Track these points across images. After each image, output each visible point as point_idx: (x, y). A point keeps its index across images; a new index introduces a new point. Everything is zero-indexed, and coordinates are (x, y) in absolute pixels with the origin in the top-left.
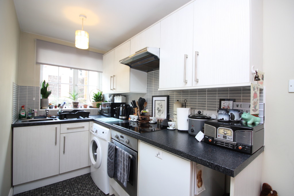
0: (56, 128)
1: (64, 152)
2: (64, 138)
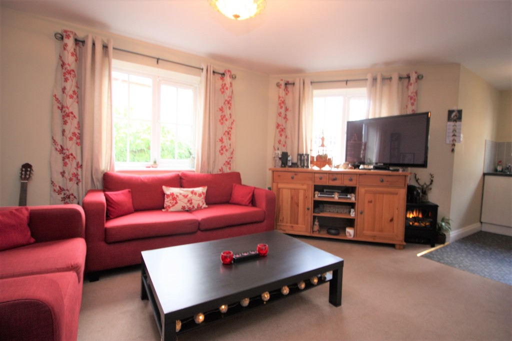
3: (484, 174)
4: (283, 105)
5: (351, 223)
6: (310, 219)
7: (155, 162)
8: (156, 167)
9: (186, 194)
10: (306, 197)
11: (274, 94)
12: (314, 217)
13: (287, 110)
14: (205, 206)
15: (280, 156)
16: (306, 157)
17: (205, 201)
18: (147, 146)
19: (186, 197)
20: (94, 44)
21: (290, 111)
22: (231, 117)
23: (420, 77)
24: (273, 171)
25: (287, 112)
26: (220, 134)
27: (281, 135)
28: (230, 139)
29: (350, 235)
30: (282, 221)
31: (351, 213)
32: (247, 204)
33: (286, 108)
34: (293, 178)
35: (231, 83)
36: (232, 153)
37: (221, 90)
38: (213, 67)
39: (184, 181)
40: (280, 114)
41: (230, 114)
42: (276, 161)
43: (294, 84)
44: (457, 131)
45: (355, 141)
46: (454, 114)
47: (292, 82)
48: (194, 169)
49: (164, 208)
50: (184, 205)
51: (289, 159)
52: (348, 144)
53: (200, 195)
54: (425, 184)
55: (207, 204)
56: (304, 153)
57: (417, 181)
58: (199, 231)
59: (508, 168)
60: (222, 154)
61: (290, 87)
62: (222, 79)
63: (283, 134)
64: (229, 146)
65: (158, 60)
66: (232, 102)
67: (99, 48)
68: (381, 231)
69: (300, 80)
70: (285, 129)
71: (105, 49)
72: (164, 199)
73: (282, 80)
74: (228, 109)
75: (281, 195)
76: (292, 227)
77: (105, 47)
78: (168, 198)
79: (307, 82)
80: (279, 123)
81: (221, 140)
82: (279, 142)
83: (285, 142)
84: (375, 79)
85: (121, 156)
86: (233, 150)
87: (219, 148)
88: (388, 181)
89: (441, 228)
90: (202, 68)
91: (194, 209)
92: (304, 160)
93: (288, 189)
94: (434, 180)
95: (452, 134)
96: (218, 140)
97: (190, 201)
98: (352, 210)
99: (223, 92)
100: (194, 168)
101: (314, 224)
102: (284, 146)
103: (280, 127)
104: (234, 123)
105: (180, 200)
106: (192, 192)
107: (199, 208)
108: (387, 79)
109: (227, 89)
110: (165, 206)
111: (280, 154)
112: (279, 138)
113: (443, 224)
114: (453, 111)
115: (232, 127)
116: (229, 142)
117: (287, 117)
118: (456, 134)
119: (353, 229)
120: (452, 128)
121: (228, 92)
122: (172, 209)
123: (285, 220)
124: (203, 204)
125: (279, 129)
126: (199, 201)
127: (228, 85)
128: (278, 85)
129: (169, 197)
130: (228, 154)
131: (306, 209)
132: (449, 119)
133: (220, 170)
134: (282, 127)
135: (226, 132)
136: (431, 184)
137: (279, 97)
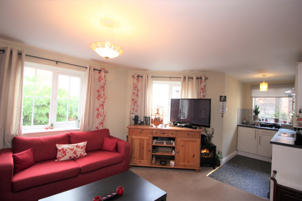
0: (256, 130)
1: (260, 144)
2: (260, 136)
3: (238, 126)
4: (135, 88)
5: (173, 158)
6: (150, 156)
7: (52, 125)
8: (52, 129)
9: (72, 148)
10: (148, 144)
11: (131, 81)
12: (153, 155)
13: (138, 91)
14: (85, 154)
15: (134, 118)
16: (149, 119)
17: (86, 151)
18: (48, 103)
19: (72, 150)
20: (11, 52)
21: (140, 91)
22: (104, 96)
23: (206, 78)
24: (129, 129)
25: (138, 92)
26: (97, 106)
27: (134, 105)
28: (103, 109)
29: (172, 165)
30: (134, 158)
31: (173, 153)
32: (113, 150)
33: (138, 89)
34: (140, 133)
35: (105, 76)
36: (104, 117)
37: (98, 79)
38: (94, 67)
39: (71, 138)
40: (134, 93)
41: (104, 94)
42: (131, 121)
43: (142, 77)
44: (224, 106)
45: (175, 108)
46: (222, 98)
47: (141, 76)
48: (79, 129)
49: (56, 159)
50: (71, 155)
51: (139, 119)
52: (172, 110)
53: (82, 148)
54: (210, 134)
55: (86, 153)
56: (148, 116)
57: (206, 132)
58: (80, 174)
59: (248, 122)
60: (98, 118)
61: (140, 78)
62: (99, 73)
63: (136, 105)
64: (102, 113)
65: (57, 62)
66: (105, 87)
67: (15, 55)
68: (189, 162)
69: (146, 75)
70: (137, 101)
71: (19, 55)
72: (57, 153)
73: (135, 74)
74: (102, 91)
75: (133, 143)
76: (140, 161)
77: (20, 54)
78: (59, 152)
79: (150, 76)
80: (133, 98)
81: (98, 110)
82: (134, 109)
83: (137, 109)
84: (185, 78)
85: (28, 110)
86: (105, 115)
87: (96, 114)
88: (191, 135)
89: (218, 157)
90: (86, 67)
91: (78, 157)
92: (147, 120)
93: (138, 139)
94: (214, 131)
95: (222, 108)
96: (95, 109)
97: (75, 153)
98: (173, 151)
99: (100, 81)
100: (79, 127)
101: (152, 159)
102: (136, 111)
103: (134, 101)
104: (106, 99)
105: (68, 153)
106: (77, 146)
107: (81, 157)
108: (191, 78)
109: (102, 79)
110: (57, 157)
111: (134, 116)
112: (133, 107)
113: (219, 156)
114: (222, 96)
115: (105, 101)
116: (102, 110)
117: (138, 95)
118: (224, 108)
119: (174, 161)
120: (222, 105)
121: (103, 81)
122: (62, 159)
123: (136, 157)
124: (84, 153)
125: (133, 102)
126: (81, 152)
127: (103, 77)
128: (133, 77)
129: (61, 151)
130: (102, 118)
131: (148, 151)
132: (221, 100)
133: (96, 128)
134: (135, 101)
135: (101, 104)
136: (213, 134)
137: (134, 84)
